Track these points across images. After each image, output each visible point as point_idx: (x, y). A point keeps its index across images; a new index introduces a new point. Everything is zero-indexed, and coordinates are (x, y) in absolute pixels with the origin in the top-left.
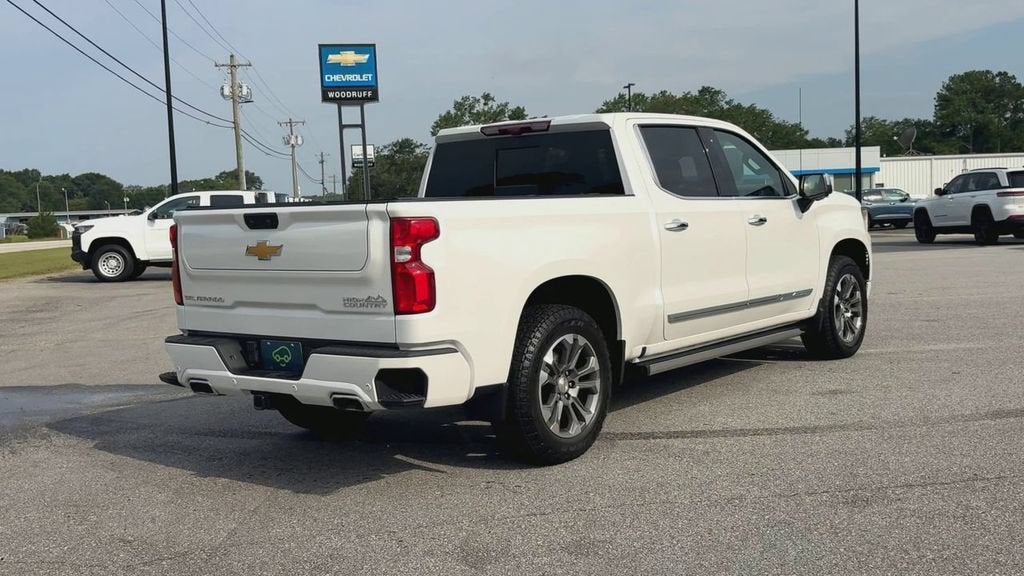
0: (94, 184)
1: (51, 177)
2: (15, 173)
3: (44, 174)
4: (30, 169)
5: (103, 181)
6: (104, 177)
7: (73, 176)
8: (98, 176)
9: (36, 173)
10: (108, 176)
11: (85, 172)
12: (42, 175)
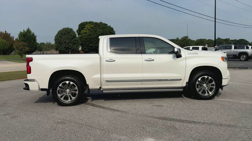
0: (242, 41)
1: (232, 40)
2: (224, 39)
3: (231, 39)
4: (228, 38)
5: (244, 41)
6: (245, 40)
7: (237, 40)
8: (243, 40)
9: (229, 39)
10: (246, 40)
11: (240, 39)
12: (230, 40)
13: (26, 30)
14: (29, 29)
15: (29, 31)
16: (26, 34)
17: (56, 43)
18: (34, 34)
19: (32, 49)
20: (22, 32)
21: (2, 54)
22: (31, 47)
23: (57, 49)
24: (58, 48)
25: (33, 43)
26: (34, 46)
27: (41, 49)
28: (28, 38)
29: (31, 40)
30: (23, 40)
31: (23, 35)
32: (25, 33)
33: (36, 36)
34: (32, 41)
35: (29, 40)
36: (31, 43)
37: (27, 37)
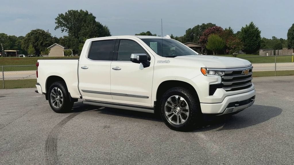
13: (248, 25)
14: (252, 23)
15: (252, 25)
16: (248, 30)
17: (289, 38)
18: (259, 29)
19: (254, 48)
20: (243, 27)
21: (217, 54)
22: (253, 45)
23: (289, 47)
24: (291, 46)
25: (255, 41)
26: (257, 44)
27: (281, 46)
28: (250, 35)
29: (253, 37)
30: (244, 37)
31: (245, 31)
32: (247, 28)
33: (261, 31)
34: (255, 38)
35: (251, 36)
36: (253, 40)
37: (249, 33)
